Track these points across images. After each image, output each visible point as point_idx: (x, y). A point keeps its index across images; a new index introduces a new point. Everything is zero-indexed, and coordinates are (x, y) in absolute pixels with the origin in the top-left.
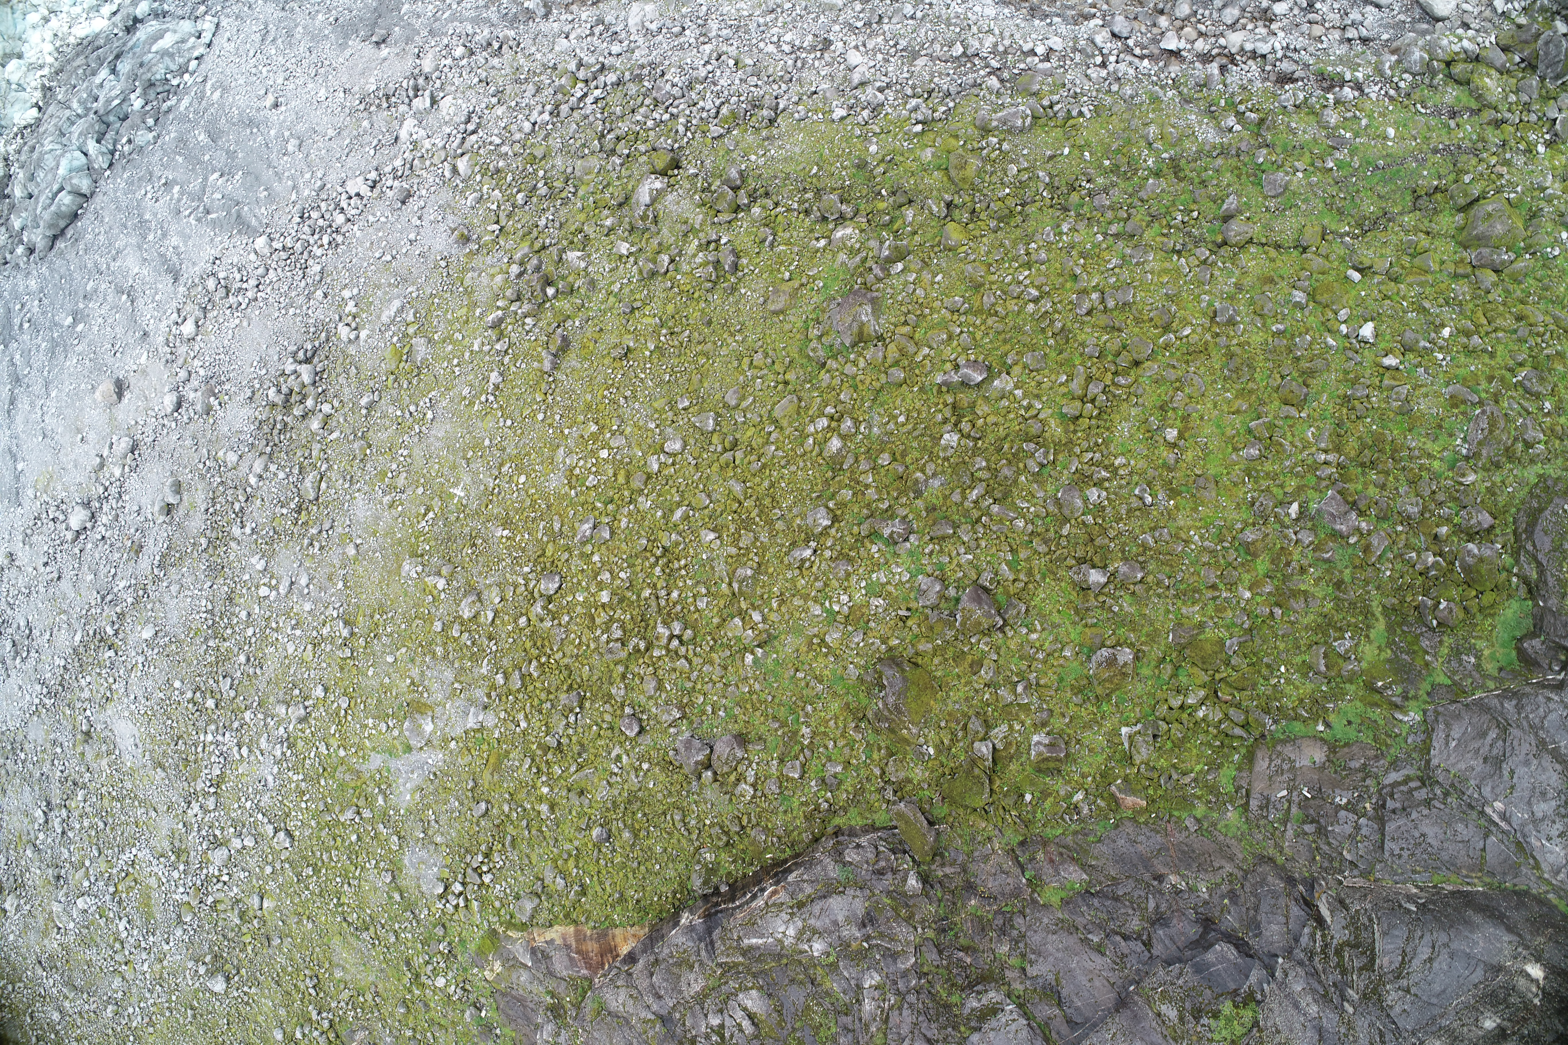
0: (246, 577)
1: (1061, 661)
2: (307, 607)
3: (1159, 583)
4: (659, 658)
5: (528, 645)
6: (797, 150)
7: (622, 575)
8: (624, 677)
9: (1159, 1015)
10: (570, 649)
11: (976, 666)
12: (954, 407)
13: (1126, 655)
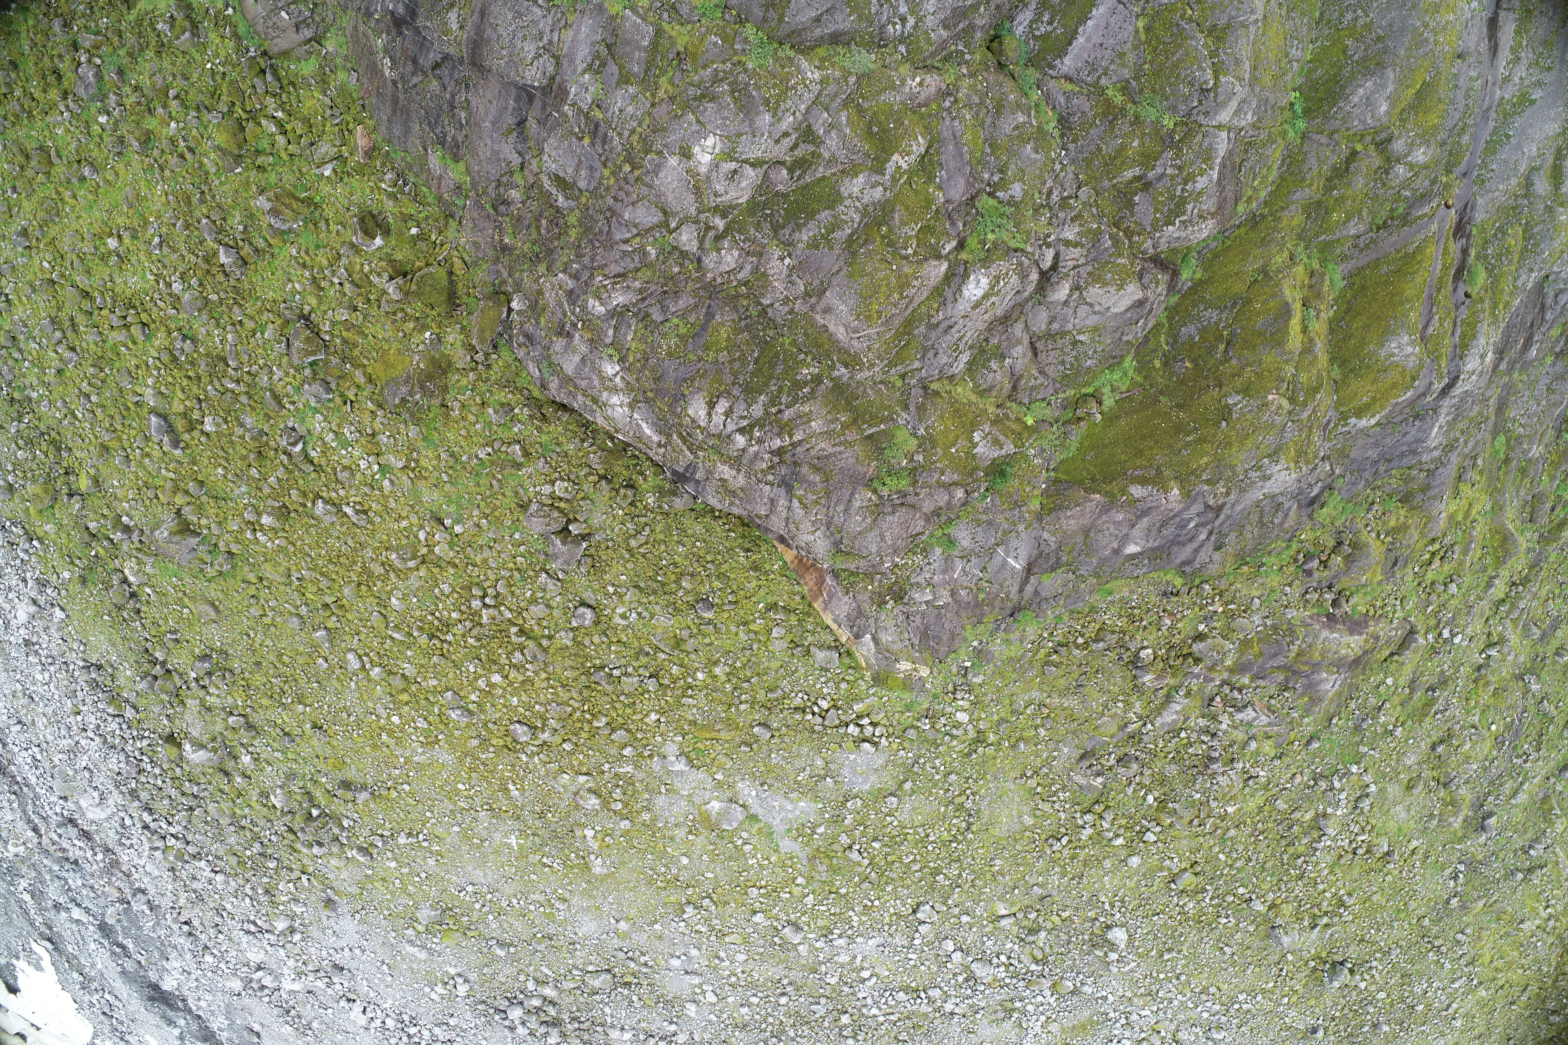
0: (712, 1017)
1: (302, 254)
2: (694, 952)
3: (202, 201)
4: (511, 610)
5: (584, 735)
6: (102, 638)
7: (472, 669)
8: (550, 637)
9: (461, 27)
10: (563, 695)
11: (348, 325)
12: (191, 429)
13: (263, 203)
